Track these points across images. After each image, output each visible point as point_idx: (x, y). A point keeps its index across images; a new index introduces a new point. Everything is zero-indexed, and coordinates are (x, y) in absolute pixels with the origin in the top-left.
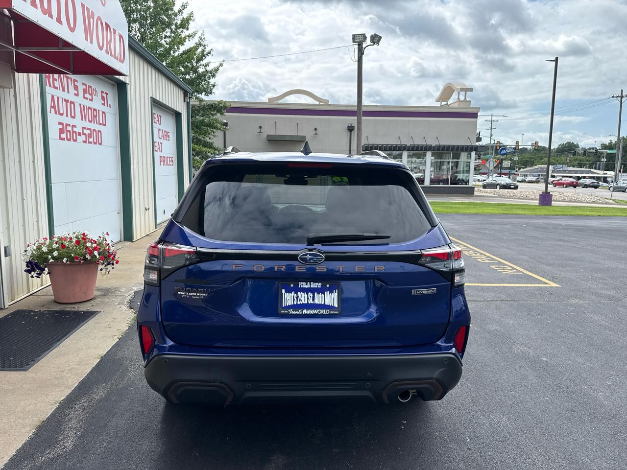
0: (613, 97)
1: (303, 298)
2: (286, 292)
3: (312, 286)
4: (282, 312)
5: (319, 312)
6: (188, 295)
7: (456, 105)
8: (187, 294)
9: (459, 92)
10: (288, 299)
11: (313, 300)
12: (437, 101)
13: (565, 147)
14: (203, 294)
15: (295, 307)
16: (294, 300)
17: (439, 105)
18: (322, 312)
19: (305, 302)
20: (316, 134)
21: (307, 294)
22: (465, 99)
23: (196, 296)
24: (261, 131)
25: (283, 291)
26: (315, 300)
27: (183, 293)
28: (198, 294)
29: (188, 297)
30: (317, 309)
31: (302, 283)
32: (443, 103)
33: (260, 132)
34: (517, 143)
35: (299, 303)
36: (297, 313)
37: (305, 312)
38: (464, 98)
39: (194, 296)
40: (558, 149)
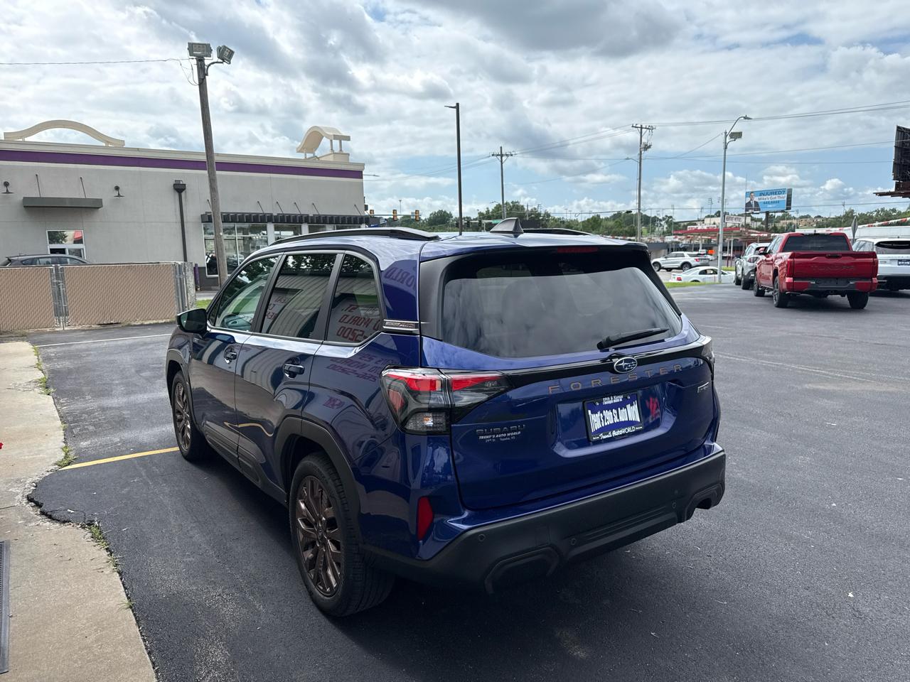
0: (493, 155)
1: (610, 417)
2: (592, 413)
3: (615, 401)
4: (594, 438)
5: (627, 430)
6: (495, 438)
7: (331, 158)
8: (494, 436)
9: (331, 141)
10: (596, 421)
11: (618, 418)
12: (300, 151)
13: (437, 217)
14: (515, 434)
15: (605, 429)
16: (601, 421)
17: (303, 158)
18: (629, 430)
19: (612, 422)
20: (119, 195)
21: (612, 411)
22: (341, 150)
23: (506, 437)
24: (10, 191)
25: (589, 411)
26: (620, 418)
27: (487, 437)
28: (509, 435)
29: (494, 440)
30: (624, 428)
31: (606, 399)
32: (309, 155)
33: (8, 192)
34: (395, 211)
35: (606, 424)
36: (607, 436)
37: (615, 433)
38: (339, 150)
39: (503, 437)
40: (430, 219)
